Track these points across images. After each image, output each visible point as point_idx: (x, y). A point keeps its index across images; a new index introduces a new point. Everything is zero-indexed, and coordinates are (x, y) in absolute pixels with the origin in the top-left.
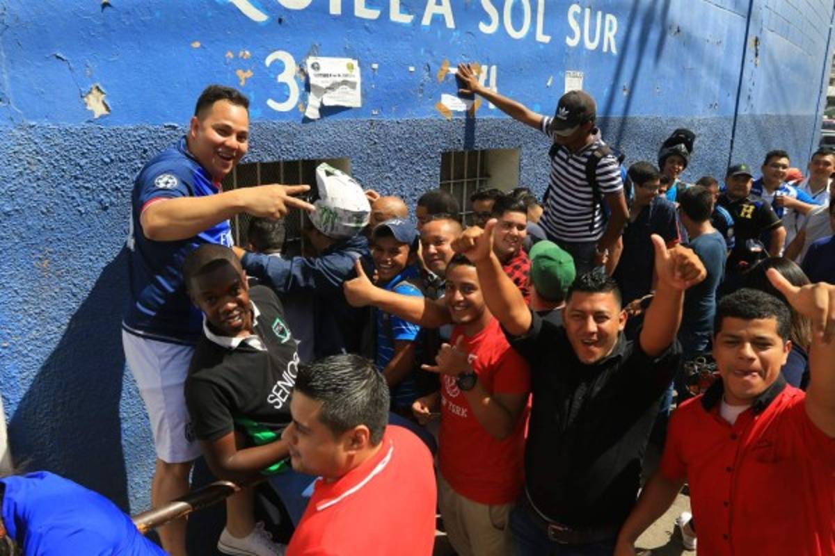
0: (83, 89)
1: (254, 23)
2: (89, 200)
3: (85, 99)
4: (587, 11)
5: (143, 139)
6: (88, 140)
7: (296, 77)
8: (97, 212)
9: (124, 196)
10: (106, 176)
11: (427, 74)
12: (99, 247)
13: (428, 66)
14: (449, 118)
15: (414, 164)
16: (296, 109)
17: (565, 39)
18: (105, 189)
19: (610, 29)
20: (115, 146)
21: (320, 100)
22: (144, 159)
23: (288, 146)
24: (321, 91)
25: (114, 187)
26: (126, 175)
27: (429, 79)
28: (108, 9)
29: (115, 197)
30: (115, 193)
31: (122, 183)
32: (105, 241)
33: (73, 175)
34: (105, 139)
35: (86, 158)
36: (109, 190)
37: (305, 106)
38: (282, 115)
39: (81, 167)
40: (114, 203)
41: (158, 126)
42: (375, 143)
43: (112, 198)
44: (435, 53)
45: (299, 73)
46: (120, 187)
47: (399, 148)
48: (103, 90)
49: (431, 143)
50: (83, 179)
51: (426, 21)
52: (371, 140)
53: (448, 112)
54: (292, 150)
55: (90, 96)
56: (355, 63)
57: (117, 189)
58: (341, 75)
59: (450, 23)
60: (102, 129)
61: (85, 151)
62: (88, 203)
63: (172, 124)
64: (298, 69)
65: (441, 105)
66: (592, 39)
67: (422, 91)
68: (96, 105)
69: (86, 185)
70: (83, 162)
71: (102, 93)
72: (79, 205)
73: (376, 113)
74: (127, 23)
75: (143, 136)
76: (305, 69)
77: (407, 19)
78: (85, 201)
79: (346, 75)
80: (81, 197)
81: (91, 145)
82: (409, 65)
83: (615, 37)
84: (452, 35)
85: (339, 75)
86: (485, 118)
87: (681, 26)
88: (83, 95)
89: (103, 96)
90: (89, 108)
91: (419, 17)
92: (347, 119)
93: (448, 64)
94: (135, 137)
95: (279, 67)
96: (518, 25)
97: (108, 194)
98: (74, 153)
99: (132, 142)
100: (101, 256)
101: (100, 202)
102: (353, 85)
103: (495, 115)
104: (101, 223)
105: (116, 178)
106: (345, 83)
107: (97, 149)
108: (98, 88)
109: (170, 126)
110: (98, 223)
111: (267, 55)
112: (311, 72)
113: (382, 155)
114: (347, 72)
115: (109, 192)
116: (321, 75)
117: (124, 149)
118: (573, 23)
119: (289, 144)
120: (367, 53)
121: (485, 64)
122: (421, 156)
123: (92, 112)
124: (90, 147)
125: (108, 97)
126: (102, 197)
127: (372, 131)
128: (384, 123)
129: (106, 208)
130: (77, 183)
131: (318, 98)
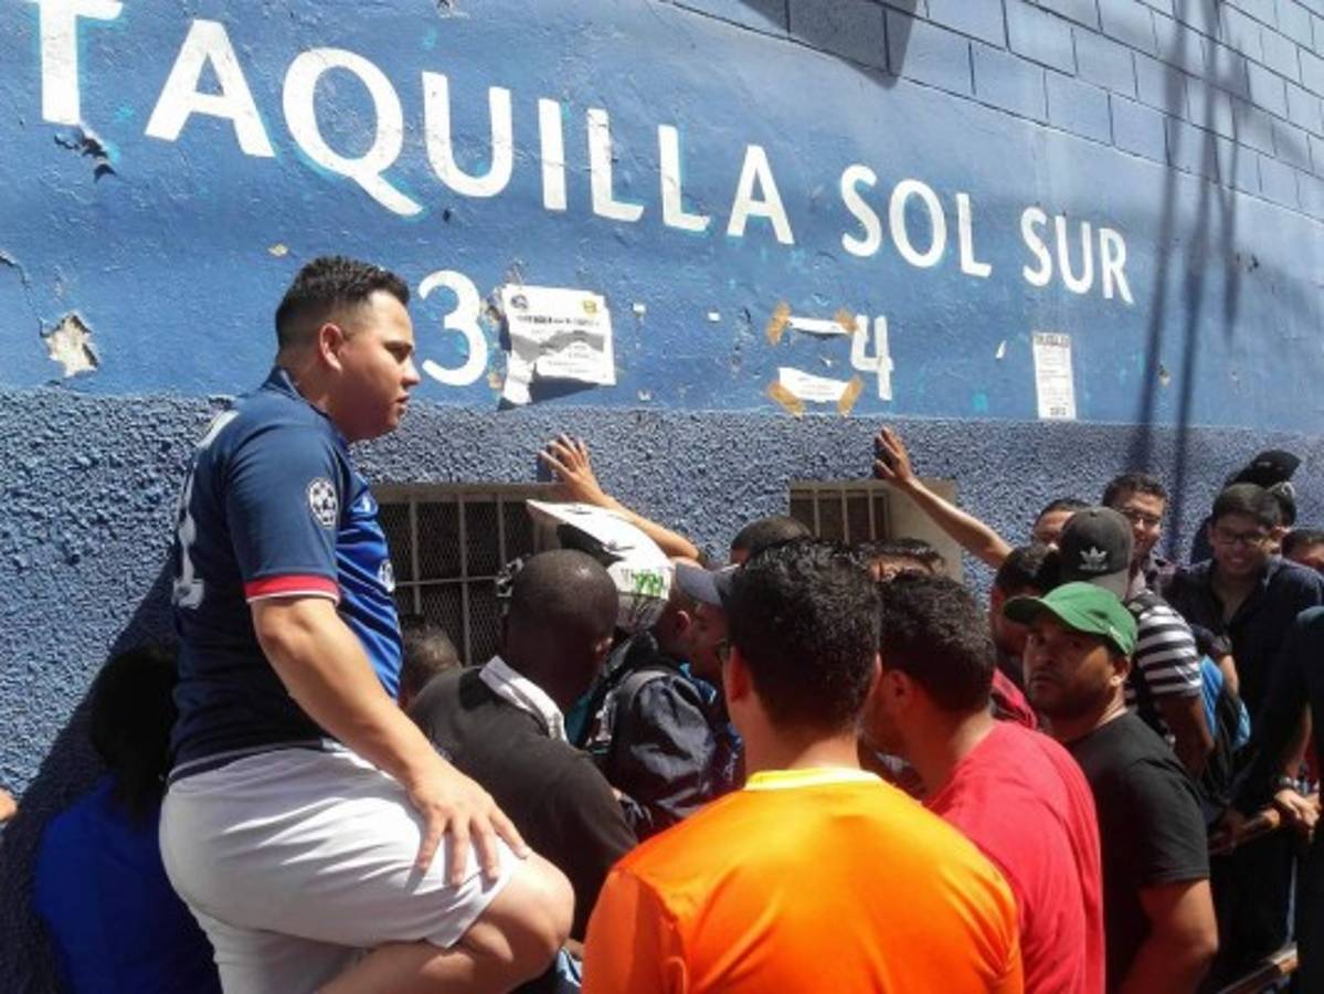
0: (45, 322)
1: (396, 217)
2: (40, 542)
3: (49, 341)
4: (1060, 222)
5: (163, 422)
6: (48, 418)
7: (480, 322)
8: (54, 566)
9: (113, 535)
10: (79, 492)
11: (746, 328)
12: (52, 641)
13: (747, 312)
14: (799, 415)
15: (732, 502)
16: (482, 382)
17: (1022, 271)
18: (75, 521)
19: (1113, 256)
20: (105, 434)
21: (532, 366)
22: (163, 461)
23: (468, 455)
24: (533, 350)
25: (95, 516)
26: (122, 492)
27: (752, 337)
28: (106, 177)
29: (95, 537)
30: (96, 530)
31: (114, 509)
32: (66, 631)
33: (9, 486)
34: (84, 421)
35: (42, 454)
36: (83, 522)
37: (502, 378)
38: (454, 392)
39: (28, 472)
40: (92, 550)
41: (195, 400)
42: (649, 457)
43: (89, 540)
44: (758, 288)
45: (487, 313)
46: (106, 516)
47: (700, 470)
48: (87, 325)
49: (764, 462)
50: (30, 496)
51: (736, 228)
52: (640, 450)
53: (794, 402)
54: (475, 462)
55: (59, 335)
56: (600, 300)
57: (101, 521)
58: (572, 319)
59: (784, 234)
60: (77, 399)
61: (39, 440)
62: (36, 547)
63: (225, 397)
64: (485, 306)
65: (778, 386)
66: (1078, 274)
67: (737, 360)
68: (69, 352)
69: (35, 510)
70: (32, 463)
71: (84, 330)
72: (16, 551)
73: (647, 397)
74: (143, 205)
75: (164, 418)
76: (499, 307)
77: (697, 224)
78: (29, 542)
79: (582, 323)
80: (23, 533)
81: (52, 429)
82: (707, 310)
83: (1125, 270)
84: (789, 258)
85: (568, 321)
86: (873, 416)
87: (1259, 255)
88: (45, 331)
89: (87, 335)
90: (54, 357)
91: (722, 221)
92: (588, 407)
93: (786, 312)
94: (146, 417)
95: (446, 300)
96: (921, 240)
97: (82, 531)
98: (15, 444)
99: (138, 427)
100: (54, 662)
101: (63, 546)
102: (597, 343)
103: (893, 411)
104: (60, 590)
105: (101, 498)
106: (580, 336)
107: (65, 437)
108: (76, 321)
109: (221, 400)
110: (55, 591)
111: (422, 278)
112: (512, 314)
113: (664, 479)
114: (584, 315)
115: (82, 527)
116: (530, 318)
117: (122, 441)
118: (1034, 243)
119: (470, 449)
120: (622, 282)
121: (863, 314)
122: (744, 488)
123: (60, 367)
124: (50, 433)
125: (94, 338)
126: (68, 535)
127: (640, 432)
128: (665, 418)
129: (73, 560)
130: (16, 504)
131: (529, 361)
